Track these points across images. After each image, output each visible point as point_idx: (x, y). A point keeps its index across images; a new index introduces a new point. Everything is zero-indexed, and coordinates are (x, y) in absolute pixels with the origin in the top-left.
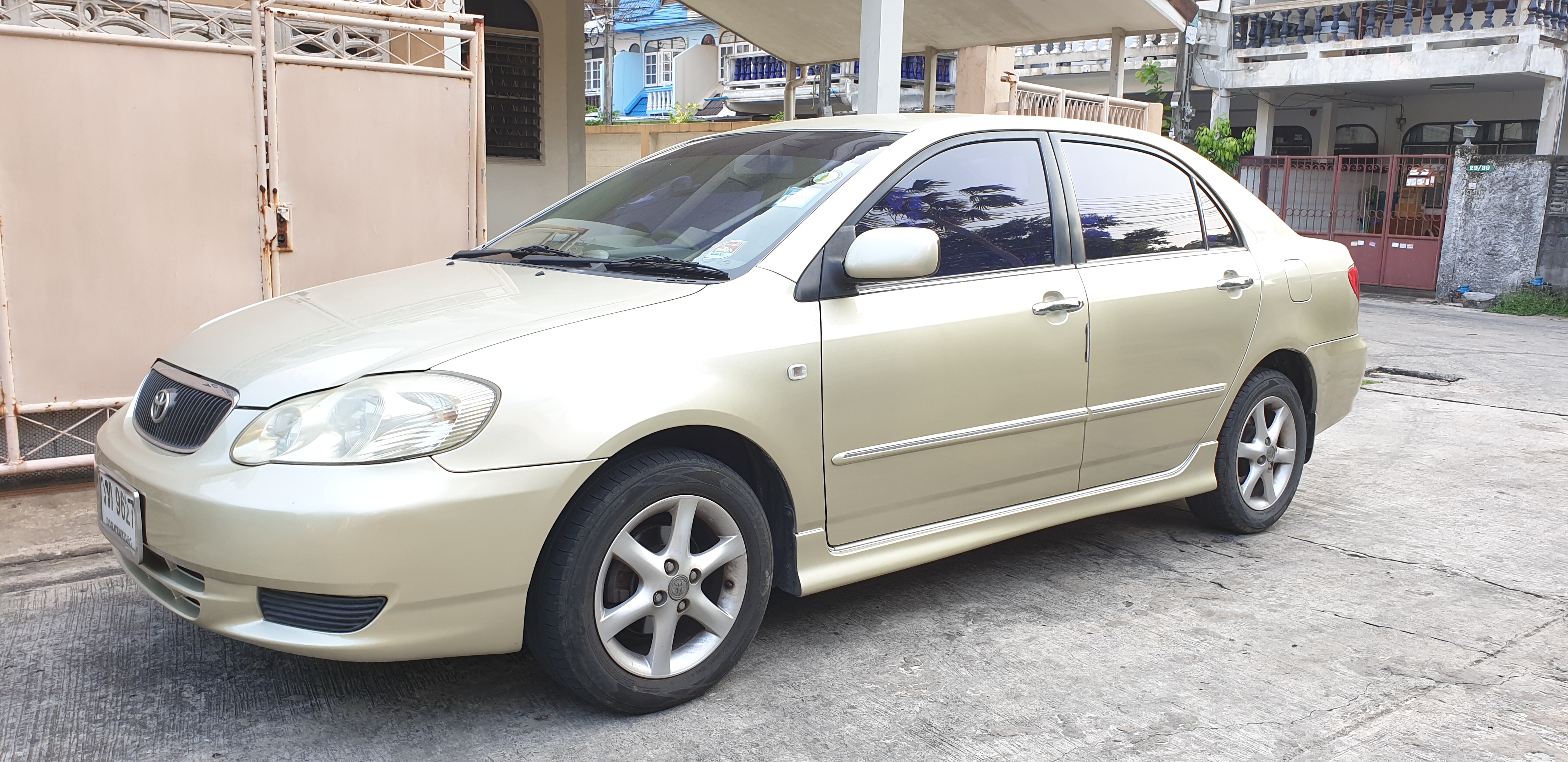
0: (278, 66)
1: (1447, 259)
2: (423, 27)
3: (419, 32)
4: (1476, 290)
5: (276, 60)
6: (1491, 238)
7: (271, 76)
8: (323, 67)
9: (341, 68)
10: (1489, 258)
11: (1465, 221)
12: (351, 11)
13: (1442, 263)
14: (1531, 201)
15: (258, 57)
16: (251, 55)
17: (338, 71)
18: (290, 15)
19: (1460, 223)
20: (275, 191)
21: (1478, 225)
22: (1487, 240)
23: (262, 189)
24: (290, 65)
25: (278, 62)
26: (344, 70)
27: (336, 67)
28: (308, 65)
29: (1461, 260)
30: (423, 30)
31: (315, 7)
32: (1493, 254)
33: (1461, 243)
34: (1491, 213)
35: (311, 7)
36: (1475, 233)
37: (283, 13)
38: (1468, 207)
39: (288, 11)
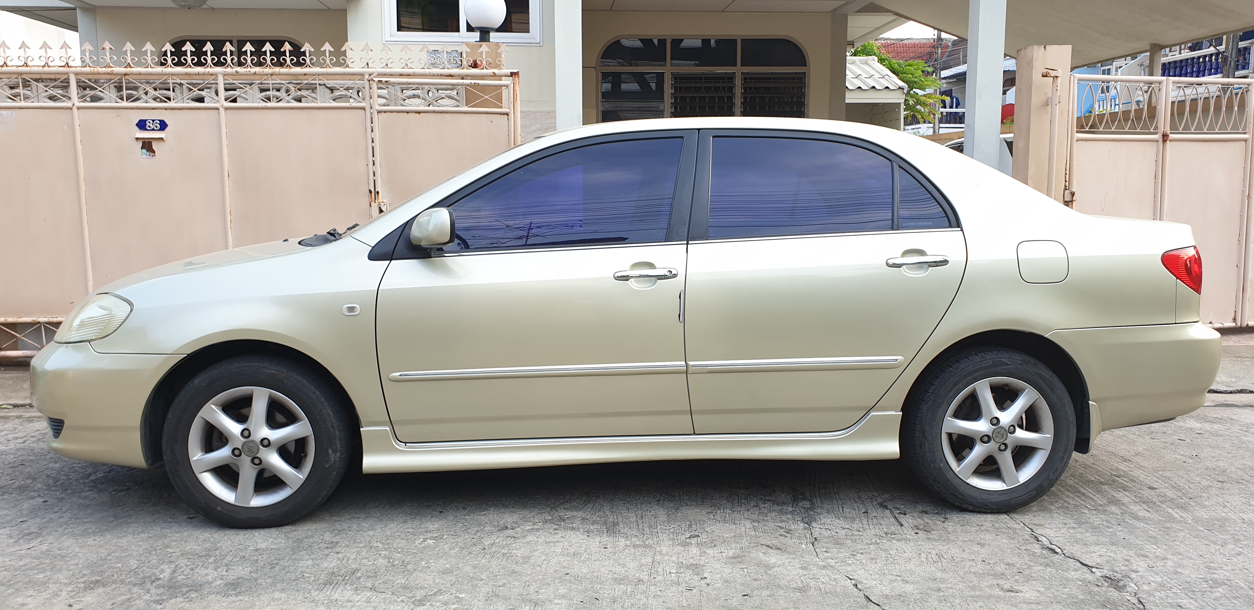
0: (379, 114)
2: (473, 81)
3: (470, 85)
5: (377, 110)
7: (375, 120)
8: (408, 113)
9: (419, 113)
12: (426, 75)
15: (368, 109)
16: (363, 109)
17: (417, 114)
18: (386, 81)
20: (378, 193)
23: (370, 192)
24: (387, 113)
25: (379, 112)
26: (421, 114)
27: (416, 112)
28: (398, 112)
30: (473, 84)
31: (403, 75)
35: (401, 75)
37: (381, 81)
39: (384, 80)
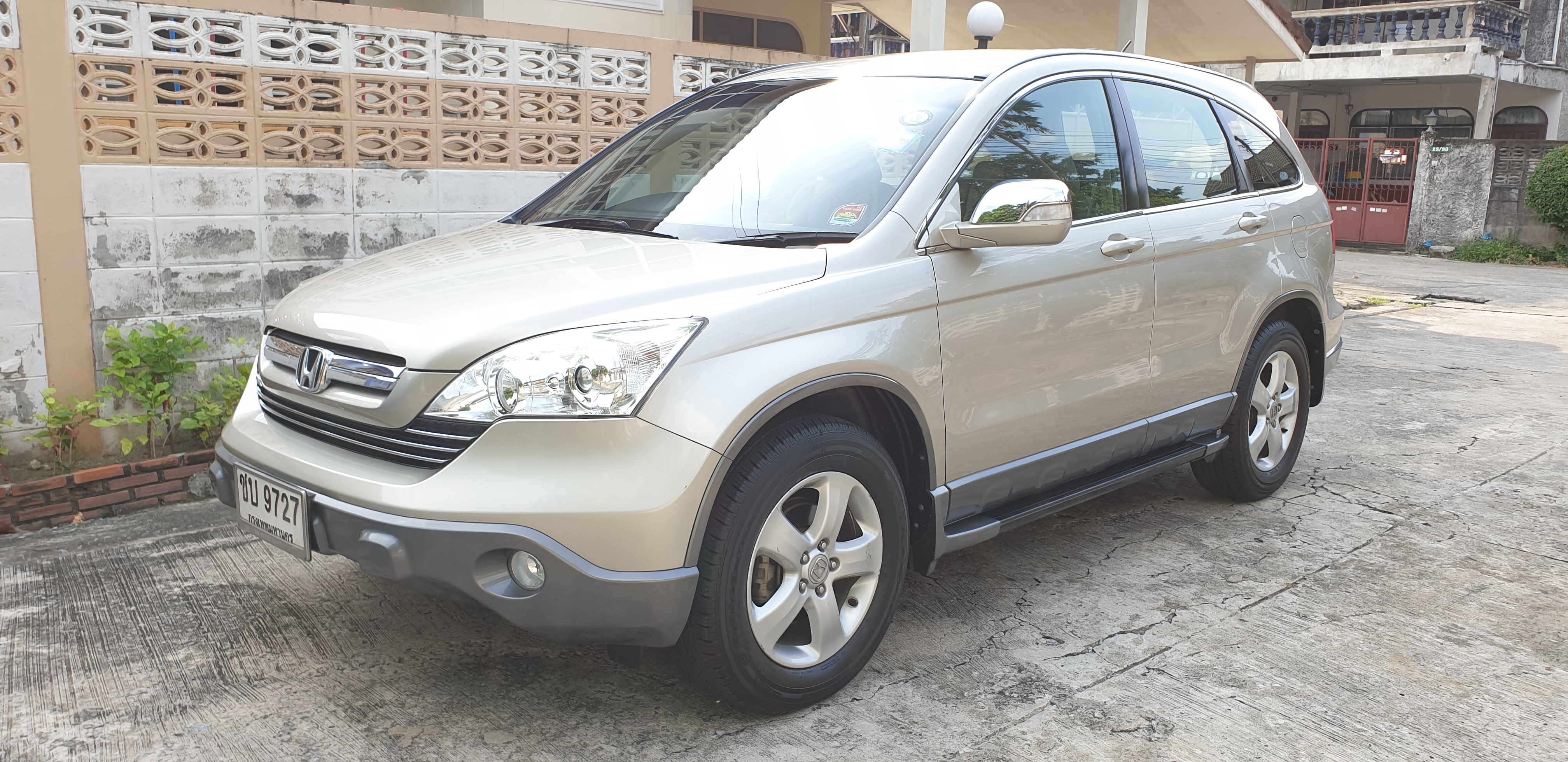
1: (1414, 220)
4: (1439, 244)
6: (1449, 204)
10: (1448, 219)
11: (1429, 191)
13: (1411, 223)
14: (1480, 174)
19: (1425, 192)
21: (1439, 194)
22: (1447, 205)
29: (1426, 221)
32: (1451, 216)
33: (1425, 207)
34: (1449, 184)
36: (1437, 200)
38: (1431, 179)
